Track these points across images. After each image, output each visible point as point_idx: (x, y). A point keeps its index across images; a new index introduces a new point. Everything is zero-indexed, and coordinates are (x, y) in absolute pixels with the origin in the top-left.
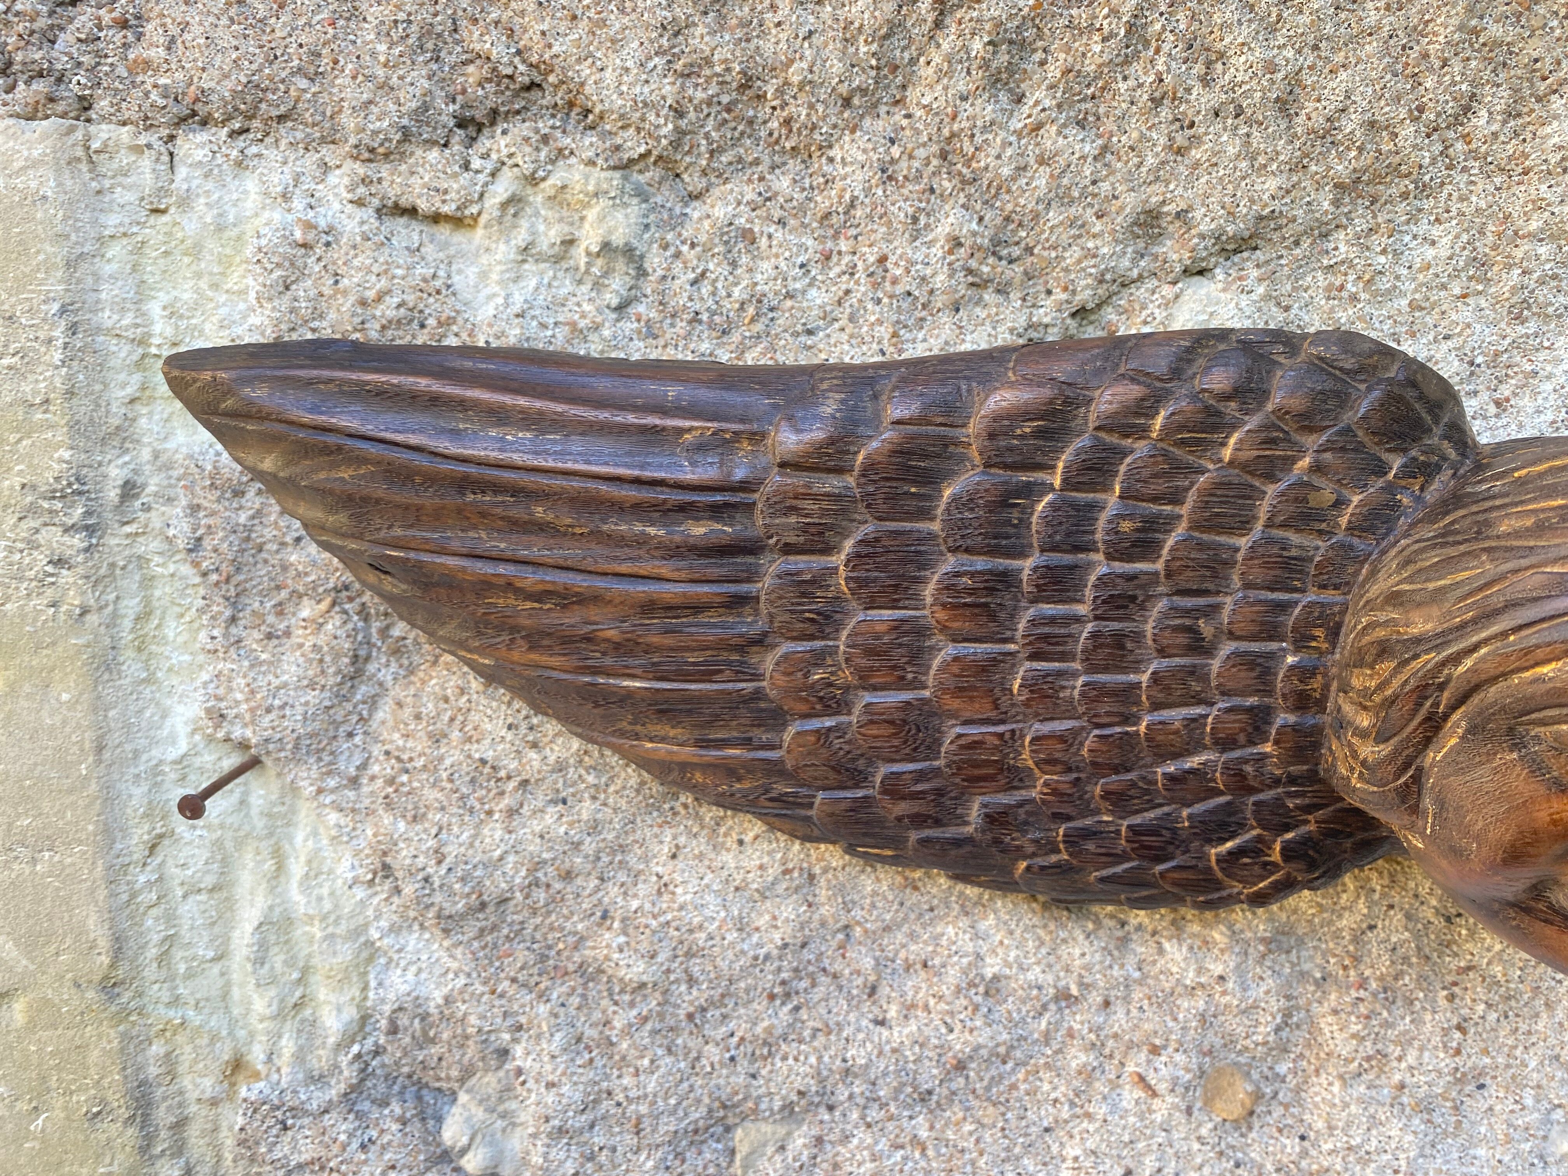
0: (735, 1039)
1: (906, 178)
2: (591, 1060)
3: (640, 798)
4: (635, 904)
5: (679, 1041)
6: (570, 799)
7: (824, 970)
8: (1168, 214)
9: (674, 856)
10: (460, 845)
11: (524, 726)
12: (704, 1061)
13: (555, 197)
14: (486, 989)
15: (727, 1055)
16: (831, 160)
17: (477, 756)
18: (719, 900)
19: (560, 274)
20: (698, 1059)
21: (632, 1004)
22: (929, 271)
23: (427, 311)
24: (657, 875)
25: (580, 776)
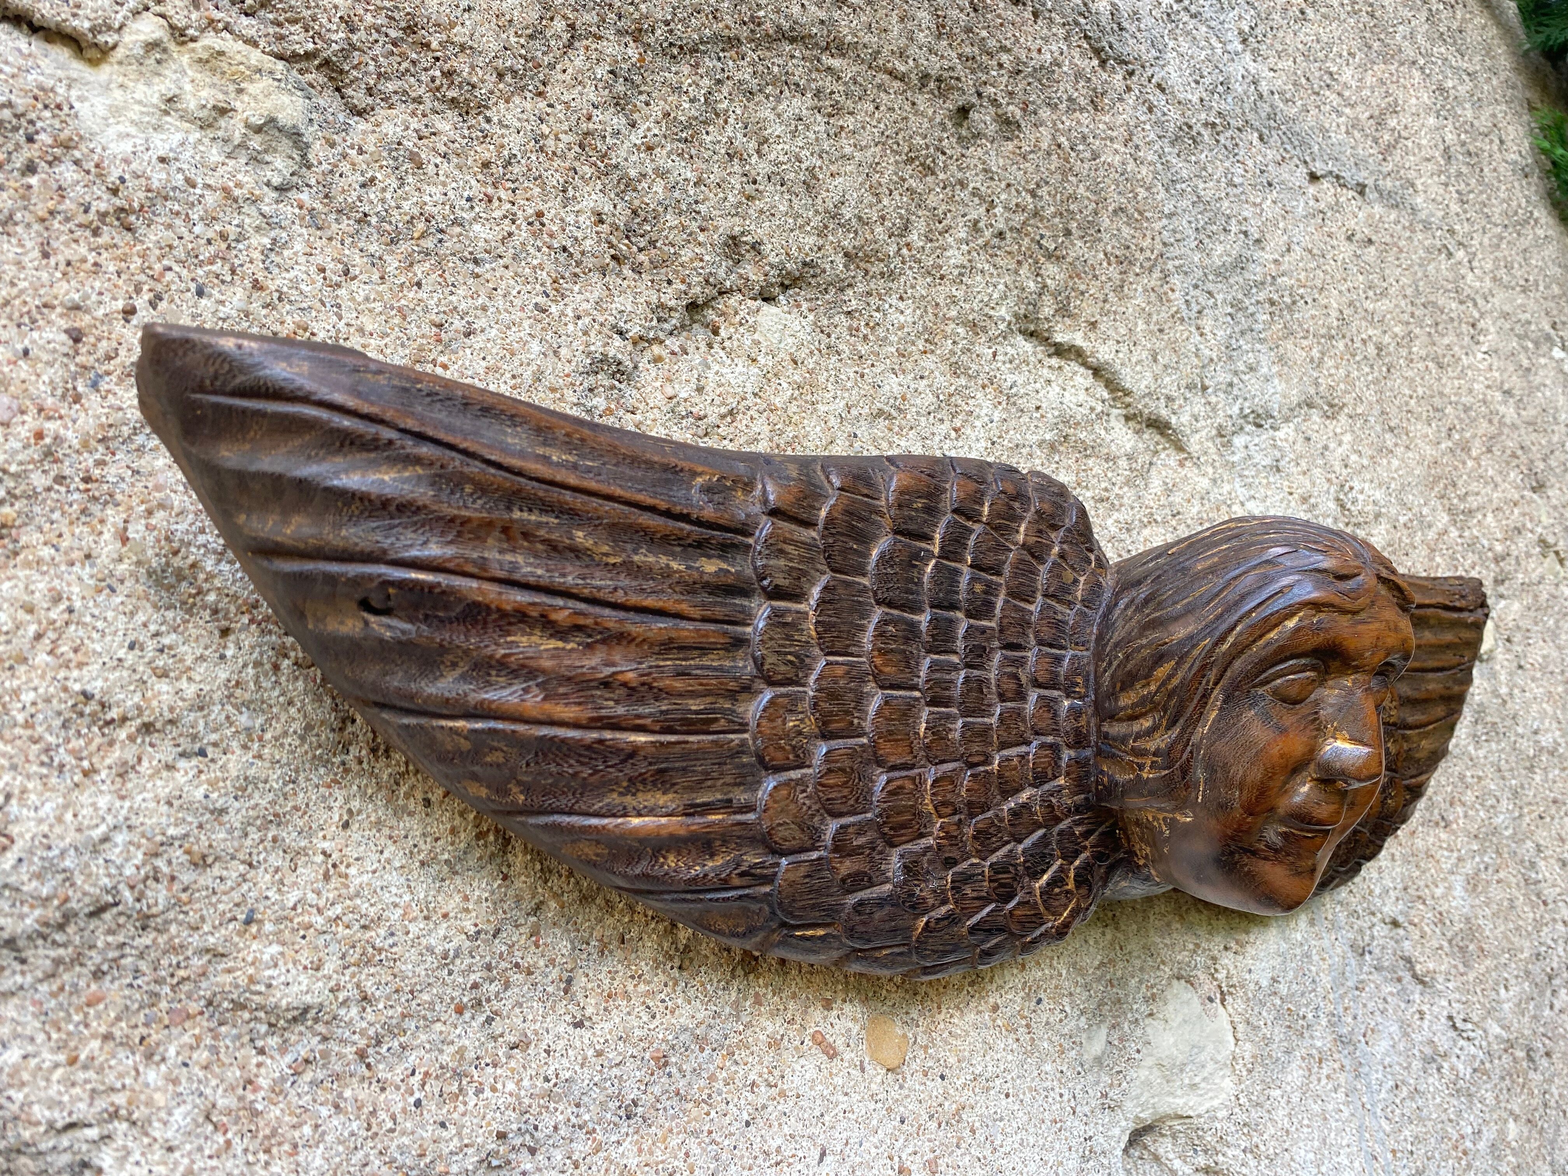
0: (418, 1077)
1: (554, 153)
2: (228, 1143)
3: (306, 746)
4: (292, 898)
5: (348, 1093)
6: (210, 750)
7: (517, 965)
8: (746, 243)
9: (346, 825)
10: (40, 821)
11: (151, 645)
12: (383, 1115)
13: (207, 61)
14: (62, 1057)
15: (412, 1100)
16: (488, 120)
17: (77, 687)
18: (402, 880)
19: (206, 141)
20: (373, 1113)
21: (283, 1049)
22: (579, 235)
23: (39, 124)
24: (324, 853)
25: (228, 717)
